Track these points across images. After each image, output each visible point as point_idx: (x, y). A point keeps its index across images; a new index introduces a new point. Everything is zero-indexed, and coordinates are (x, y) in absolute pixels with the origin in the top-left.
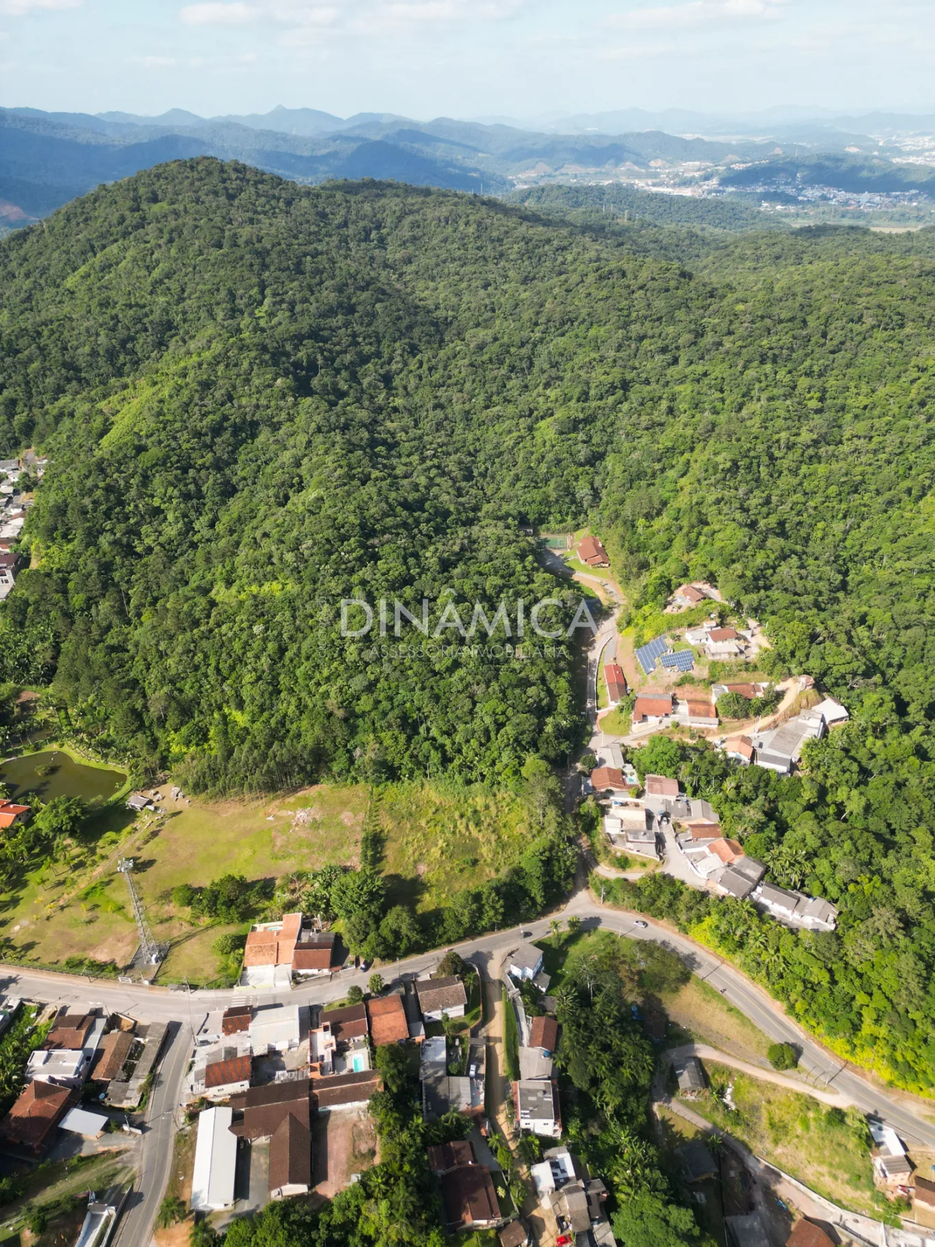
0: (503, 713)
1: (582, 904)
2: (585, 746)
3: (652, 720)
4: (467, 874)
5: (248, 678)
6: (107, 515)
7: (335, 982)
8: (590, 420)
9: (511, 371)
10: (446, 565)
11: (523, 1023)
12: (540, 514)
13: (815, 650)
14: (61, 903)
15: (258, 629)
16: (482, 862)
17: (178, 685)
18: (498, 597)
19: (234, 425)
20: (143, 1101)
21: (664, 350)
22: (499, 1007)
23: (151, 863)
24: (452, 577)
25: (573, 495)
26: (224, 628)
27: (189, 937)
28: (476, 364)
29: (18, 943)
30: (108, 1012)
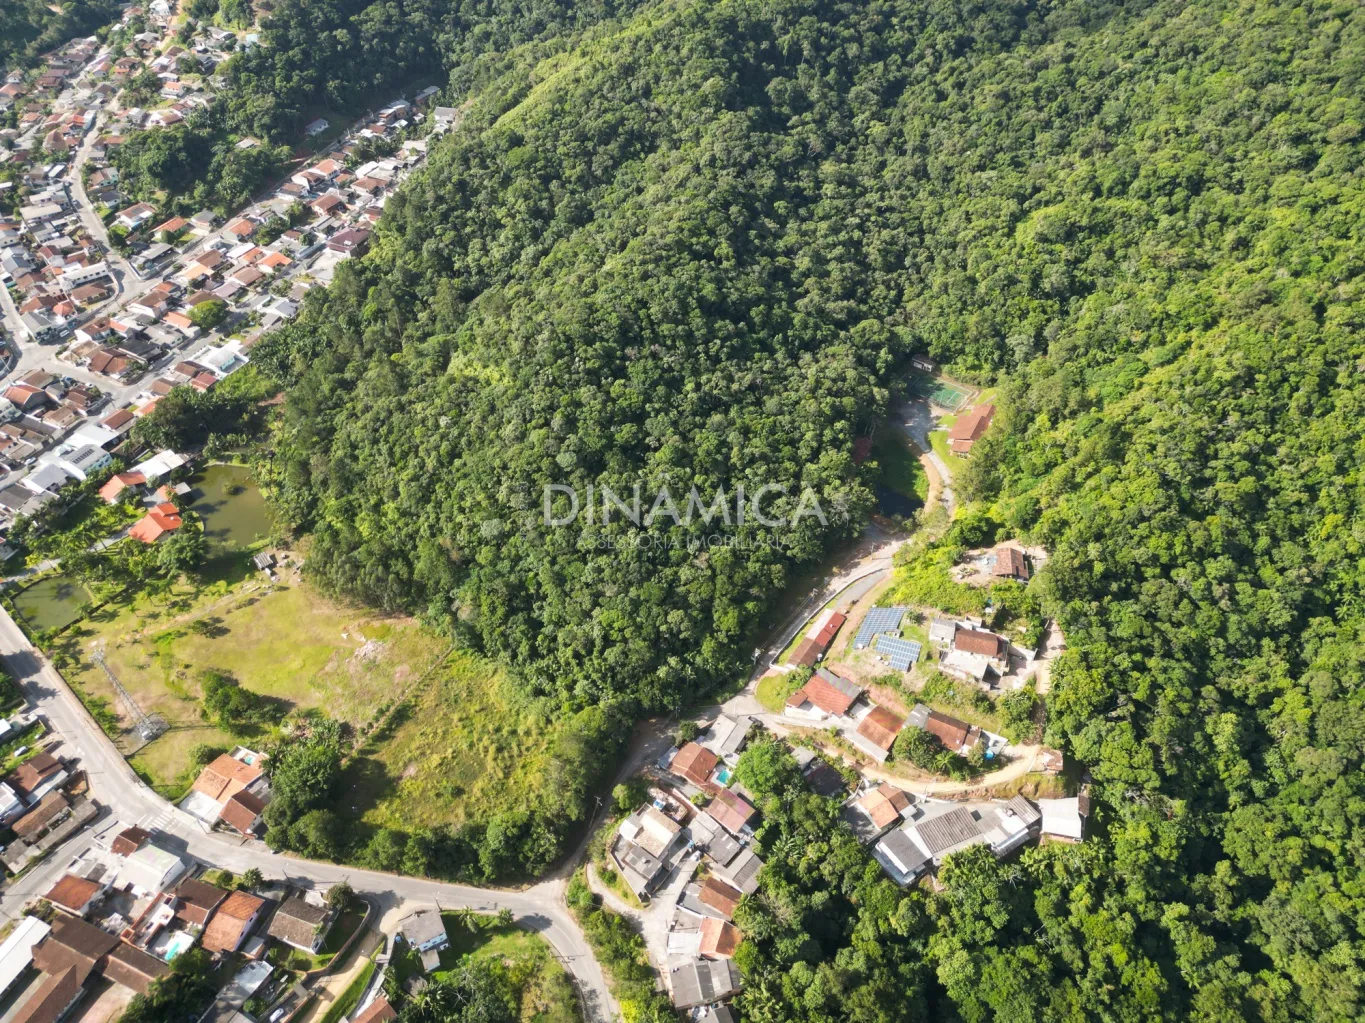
0: (621, 630)
1: (546, 897)
2: (716, 703)
3: (816, 713)
4: (440, 802)
5: (405, 475)
6: (445, 217)
7: (245, 849)
8: (1100, 230)
9: (1059, 115)
10: (709, 405)
11: (373, 993)
12: (949, 350)
13: (1097, 725)
14: (138, 636)
15: (443, 421)
16: (465, 797)
17: (357, 452)
18: (743, 471)
19: (631, 132)
20: (25, 871)
21: (1298, 139)
22: (361, 963)
23: (224, 631)
24: (702, 426)
25: (1004, 337)
26: (418, 407)
27: (191, 727)
28: (1012, 94)
29: (84, 659)
30: (80, 767)
